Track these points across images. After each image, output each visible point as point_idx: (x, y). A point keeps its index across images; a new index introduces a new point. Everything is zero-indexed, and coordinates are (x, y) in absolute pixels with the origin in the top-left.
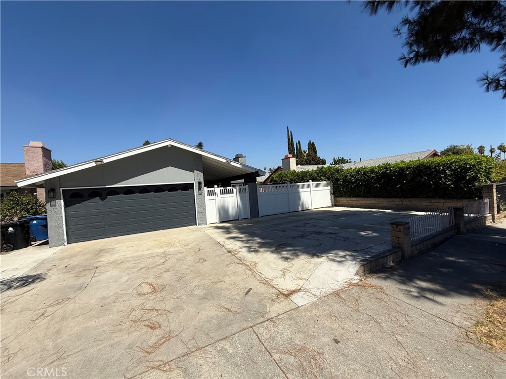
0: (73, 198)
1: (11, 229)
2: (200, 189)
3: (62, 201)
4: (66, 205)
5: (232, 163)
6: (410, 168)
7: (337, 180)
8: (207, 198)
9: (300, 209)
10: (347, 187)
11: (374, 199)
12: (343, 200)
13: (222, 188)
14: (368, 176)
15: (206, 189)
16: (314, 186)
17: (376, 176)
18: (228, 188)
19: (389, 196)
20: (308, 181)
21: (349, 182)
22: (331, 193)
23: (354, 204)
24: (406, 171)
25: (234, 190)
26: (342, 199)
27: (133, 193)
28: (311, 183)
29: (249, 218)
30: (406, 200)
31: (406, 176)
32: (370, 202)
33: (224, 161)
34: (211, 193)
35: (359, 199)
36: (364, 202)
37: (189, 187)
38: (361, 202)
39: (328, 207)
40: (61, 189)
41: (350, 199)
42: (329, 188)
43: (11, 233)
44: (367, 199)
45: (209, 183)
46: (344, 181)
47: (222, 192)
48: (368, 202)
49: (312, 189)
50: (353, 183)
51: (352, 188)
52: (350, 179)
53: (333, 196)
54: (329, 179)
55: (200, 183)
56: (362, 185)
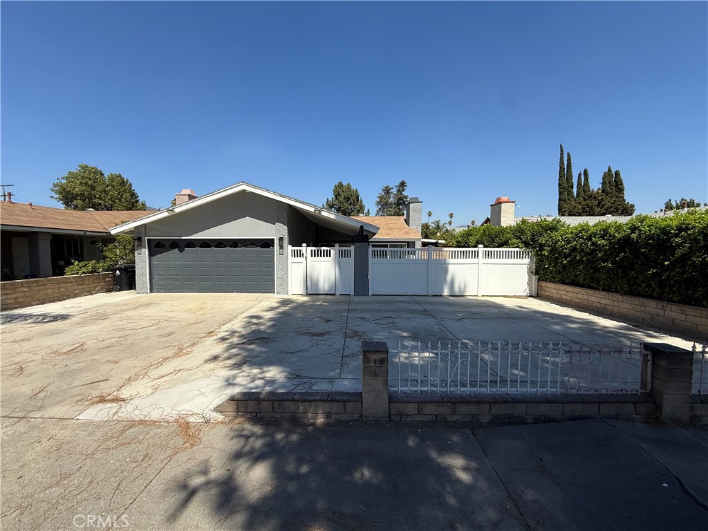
0: (157, 247)
1: (118, 272)
2: (281, 247)
3: (147, 250)
4: (151, 254)
5: (323, 213)
6: (687, 229)
7: (542, 247)
8: (291, 259)
9: (446, 292)
10: (557, 263)
11: (605, 294)
12: (552, 288)
13: (314, 248)
14: (593, 244)
15: (290, 248)
16: (488, 255)
17: (610, 243)
18: (323, 248)
19: (632, 291)
20: (475, 246)
21: (559, 253)
22: (530, 272)
23: (569, 298)
24: (677, 236)
25: (332, 251)
26: (551, 285)
27: (209, 246)
28: (481, 249)
29: (352, 294)
30: (674, 307)
31: (673, 249)
32: (597, 300)
33: (312, 210)
34: (297, 254)
35: (578, 290)
36: (586, 297)
37: (268, 243)
38: (581, 296)
39: (519, 297)
40: (146, 238)
41: (562, 287)
42: (527, 261)
43: (118, 276)
44: (590, 291)
45: (295, 242)
46: (553, 250)
47: (314, 254)
48: (593, 299)
49: (481, 260)
50: (566, 256)
51: (565, 267)
52: (561, 247)
53: (534, 278)
54: (526, 244)
55: (281, 239)
56: (581, 261)
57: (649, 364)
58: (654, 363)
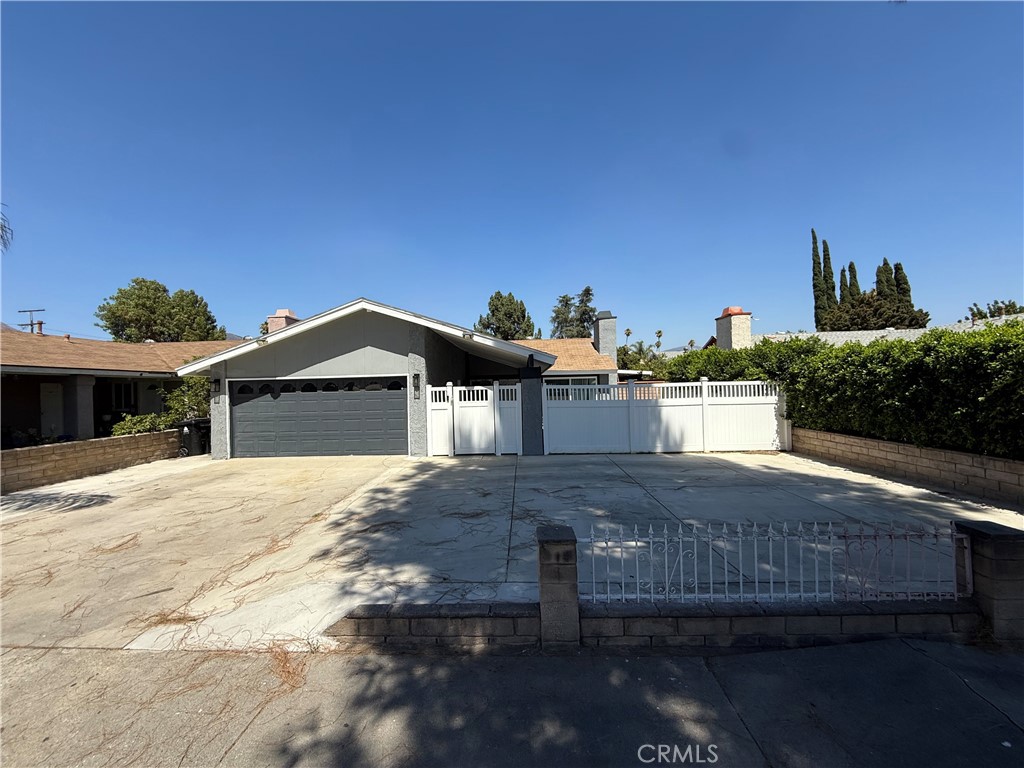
0: (241, 393)
1: (186, 429)
2: (417, 387)
3: (227, 397)
4: (233, 403)
5: (477, 339)
6: (1006, 349)
7: (794, 378)
8: (431, 405)
9: (659, 449)
10: (817, 401)
11: (893, 445)
12: (813, 438)
13: (463, 388)
14: (870, 373)
15: (430, 389)
16: (715, 392)
17: (895, 371)
18: (476, 388)
19: (932, 441)
20: (697, 379)
21: (821, 387)
22: (779, 415)
23: (839, 452)
24: (992, 358)
25: (490, 392)
26: (811, 434)
27: (314, 389)
28: (705, 383)
29: (520, 453)
30: (999, 464)
31: (988, 377)
32: (882, 454)
33: (459, 334)
34: (439, 397)
35: (852, 440)
36: (865, 451)
37: (398, 383)
38: (856, 449)
39: (766, 452)
40: (227, 380)
41: (828, 436)
42: (774, 399)
43: (186, 434)
44: (870, 442)
45: (436, 380)
46: (812, 382)
47: (463, 397)
48: (875, 453)
49: (706, 399)
50: (831, 391)
51: (830, 406)
52: (823, 377)
53: (786, 423)
54: (772, 375)
55: (416, 377)
56: (853, 398)
57: (967, 553)
58: (974, 553)
